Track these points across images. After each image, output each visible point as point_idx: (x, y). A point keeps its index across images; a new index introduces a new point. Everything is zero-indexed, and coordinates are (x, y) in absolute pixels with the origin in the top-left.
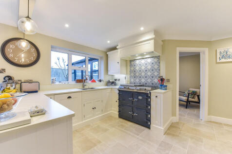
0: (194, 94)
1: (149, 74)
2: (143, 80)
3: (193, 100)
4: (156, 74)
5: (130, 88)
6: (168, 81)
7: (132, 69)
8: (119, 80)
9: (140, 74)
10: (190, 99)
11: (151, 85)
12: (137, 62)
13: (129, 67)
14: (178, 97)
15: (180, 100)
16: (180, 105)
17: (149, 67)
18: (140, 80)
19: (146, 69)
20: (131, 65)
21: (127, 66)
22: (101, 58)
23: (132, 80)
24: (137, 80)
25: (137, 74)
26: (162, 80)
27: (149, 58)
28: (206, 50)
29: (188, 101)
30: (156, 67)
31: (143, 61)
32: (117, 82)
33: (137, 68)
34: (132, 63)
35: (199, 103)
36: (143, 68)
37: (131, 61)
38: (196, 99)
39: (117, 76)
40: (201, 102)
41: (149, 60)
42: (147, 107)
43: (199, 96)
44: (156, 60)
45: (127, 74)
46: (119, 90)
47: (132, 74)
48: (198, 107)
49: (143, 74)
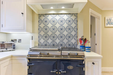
1: (65, 33)
2: (58, 41)
4: (73, 33)
5: (51, 53)
7: (42, 25)
9: (54, 33)
11: (68, 46)
12: (50, 17)
17: (65, 25)
18: (53, 41)
19: (61, 27)
20: (40, 21)
21: (33, 21)
23: (42, 41)
24: (50, 41)
27: (65, 14)
30: (73, 25)
31: (58, 17)
32: (17, 44)
33: (50, 25)
34: (42, 18)
36: (58, 25)
37: (40, 15)
39: (15, 35)
41: (65, 17)
44: (73, 17)
45: (33, 32)
46: (29, 59)
47: (42, 33)
49: (58, 33)
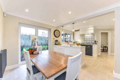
0: (106, 47)
1: (90, 39)
2: (88, 42)
3: (105, 49)
4: (93, 39)
6: (97, 42)
7: (84, 38)
8: (78, 41)
10: (104, 49)
11: (91, 43)
12: (86, 35)
13: (82, 37)
14: (100, 48)
15: (101, 49)
16: (101, 51)
17: (90, 37)
20: (83, 37)
21: (81, 37)
22: (71, 34)
23: (84, 42)
24: (86, 42)
25: (86, 40)
26: (95, 41)
28: (110, 32)
29: (103, 50)
30: (93, 37)
31: (88, 35)
33: (86, 38)
34: (84, 36)
35: (107, 50)
36: (88, 37)
37: (83, 35)
38: (106, 49)
39: (77, 40)
40: (108, 50)
41: (90, 35)
42: (91, 49)
43: (107, 48)
44: (93, 35)
45: (81, 39)
47: (84, 40)
48: (107, 52)
49: (88, 40)
